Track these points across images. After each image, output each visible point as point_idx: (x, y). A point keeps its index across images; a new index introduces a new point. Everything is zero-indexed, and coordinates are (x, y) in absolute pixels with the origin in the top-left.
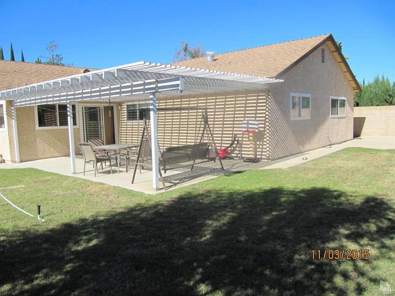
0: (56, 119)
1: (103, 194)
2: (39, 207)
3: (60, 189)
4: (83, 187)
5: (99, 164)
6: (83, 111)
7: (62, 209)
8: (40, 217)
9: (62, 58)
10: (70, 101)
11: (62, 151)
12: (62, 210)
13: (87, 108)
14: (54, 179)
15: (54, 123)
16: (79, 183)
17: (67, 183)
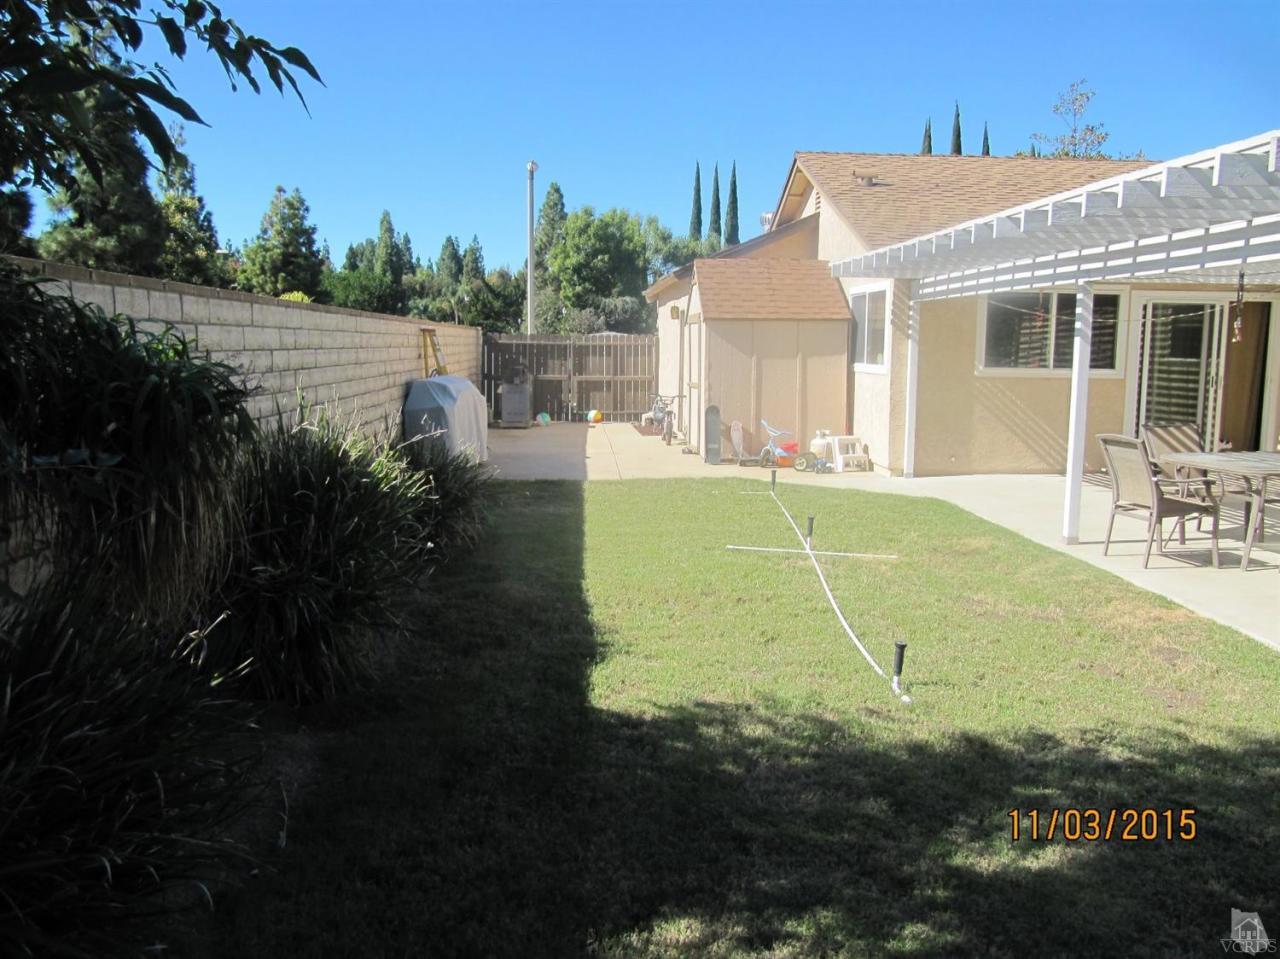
0: (1045, 342)
1: (1155, 646)
2: (902, 648)
3: (1004, 592)
4: (1088, 599)
5: (1170, 523)
6: (1144, 317)
7: (982, 671)
8: (899, 683)
9: (1106, 134)
10: (1087, 279)
11: (1050, 455)
12: (982, 678)
13: (1165, 307)
14: (997, 553)
15: (1038, 358)
16: (1076, 582)
17: (1033, 575)
